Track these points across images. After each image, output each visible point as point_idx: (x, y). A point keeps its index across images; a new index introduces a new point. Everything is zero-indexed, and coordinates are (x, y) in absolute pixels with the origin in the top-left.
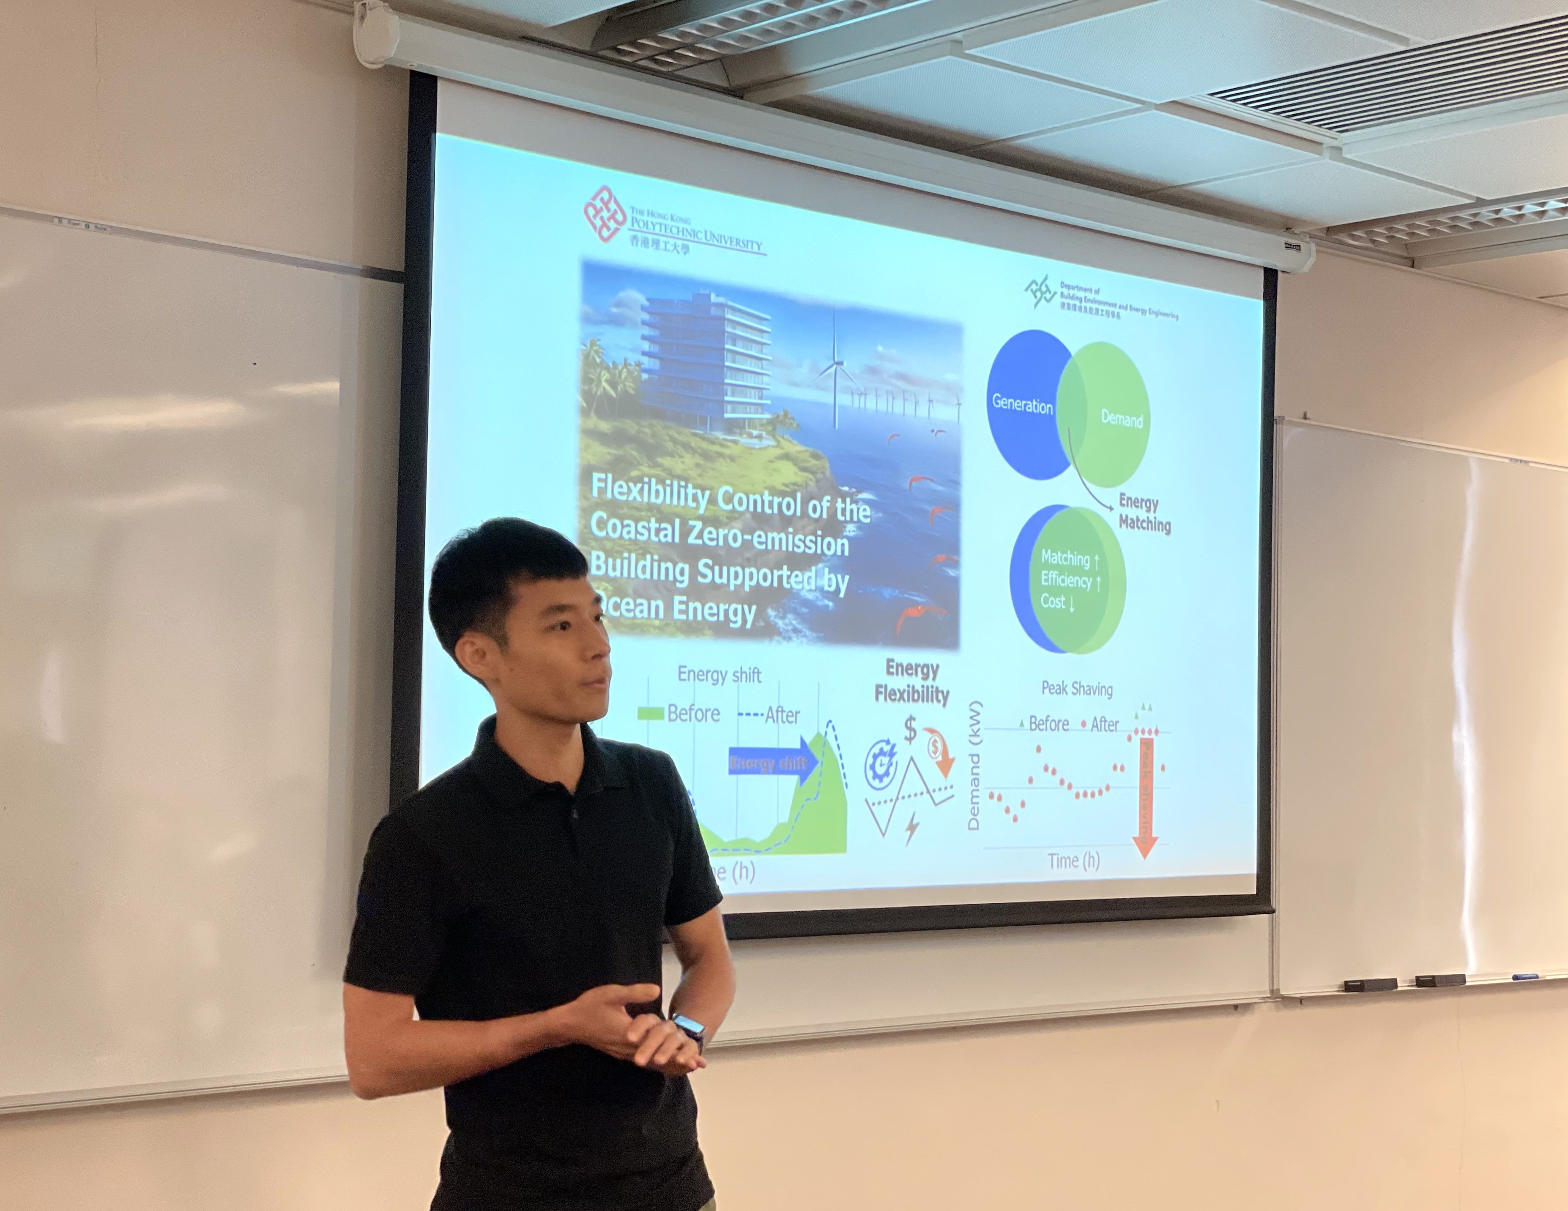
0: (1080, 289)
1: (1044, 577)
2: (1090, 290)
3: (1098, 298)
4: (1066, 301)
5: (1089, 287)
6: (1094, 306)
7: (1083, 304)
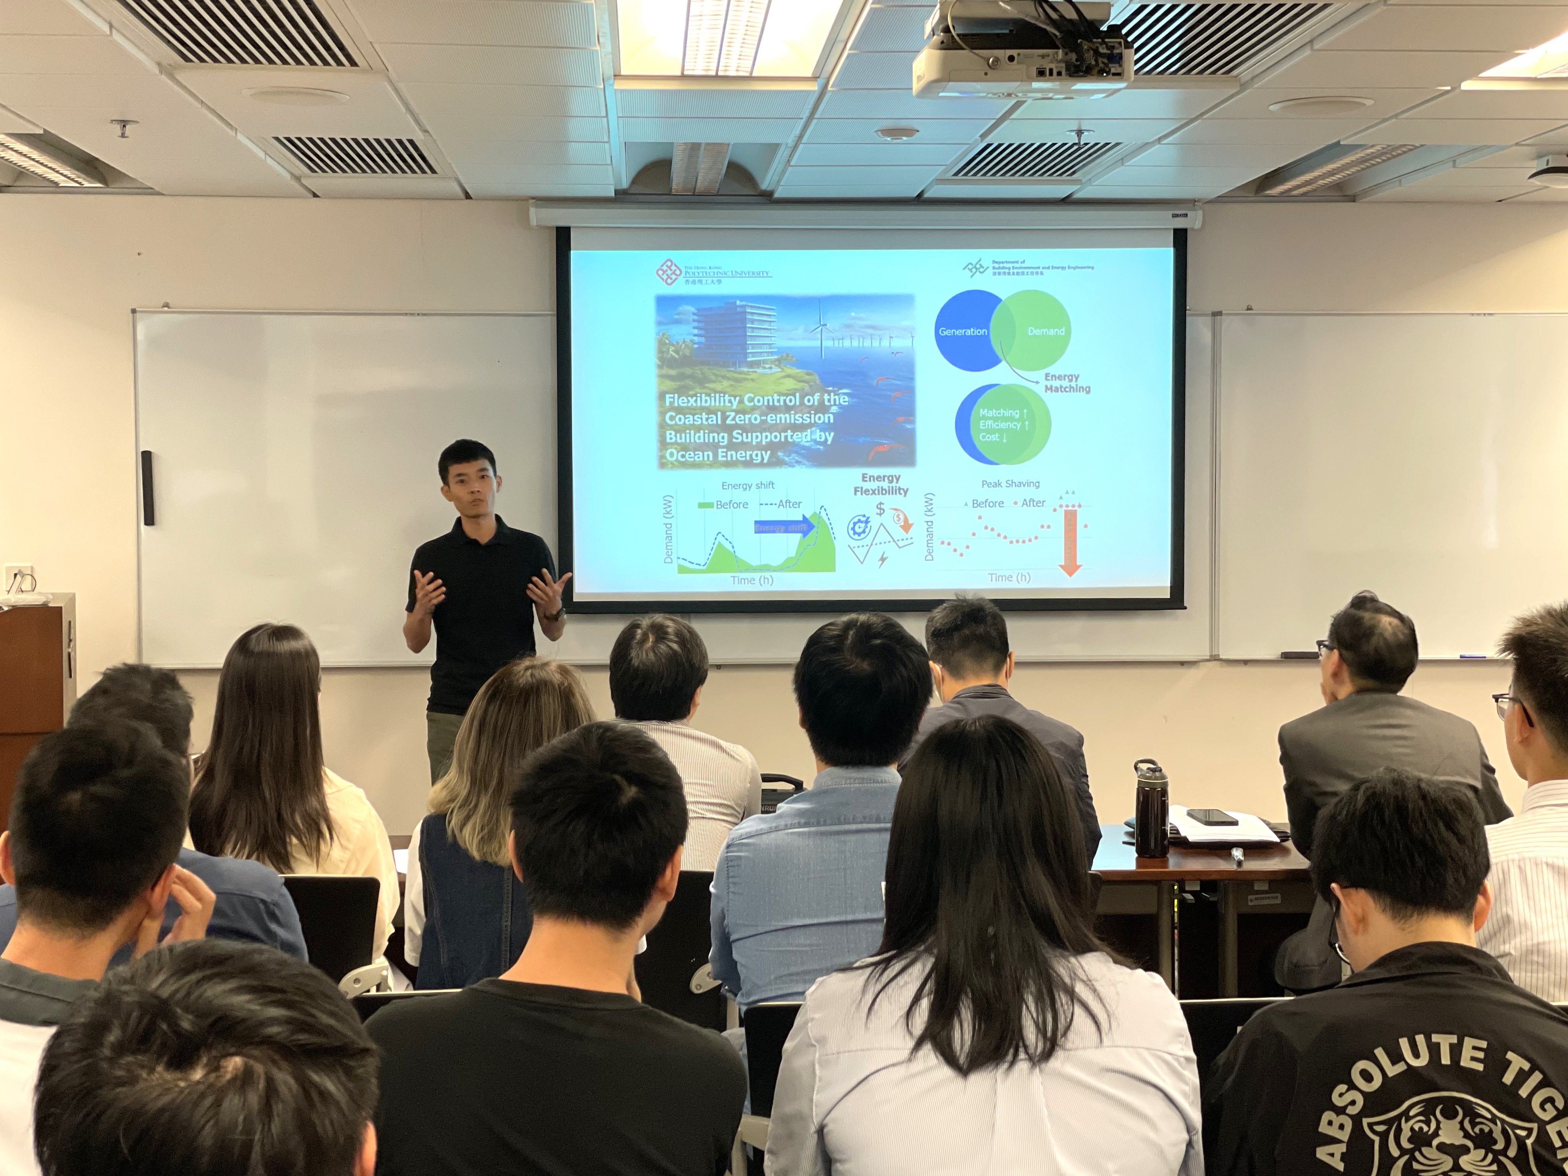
0: (1010, 262)
1: (981, 424)
2: (1017, 262)
3: (1023, 265)
4: (997, 271)
5: (1016, 260)
6: (1020, 271)
7: (1011, 271)
